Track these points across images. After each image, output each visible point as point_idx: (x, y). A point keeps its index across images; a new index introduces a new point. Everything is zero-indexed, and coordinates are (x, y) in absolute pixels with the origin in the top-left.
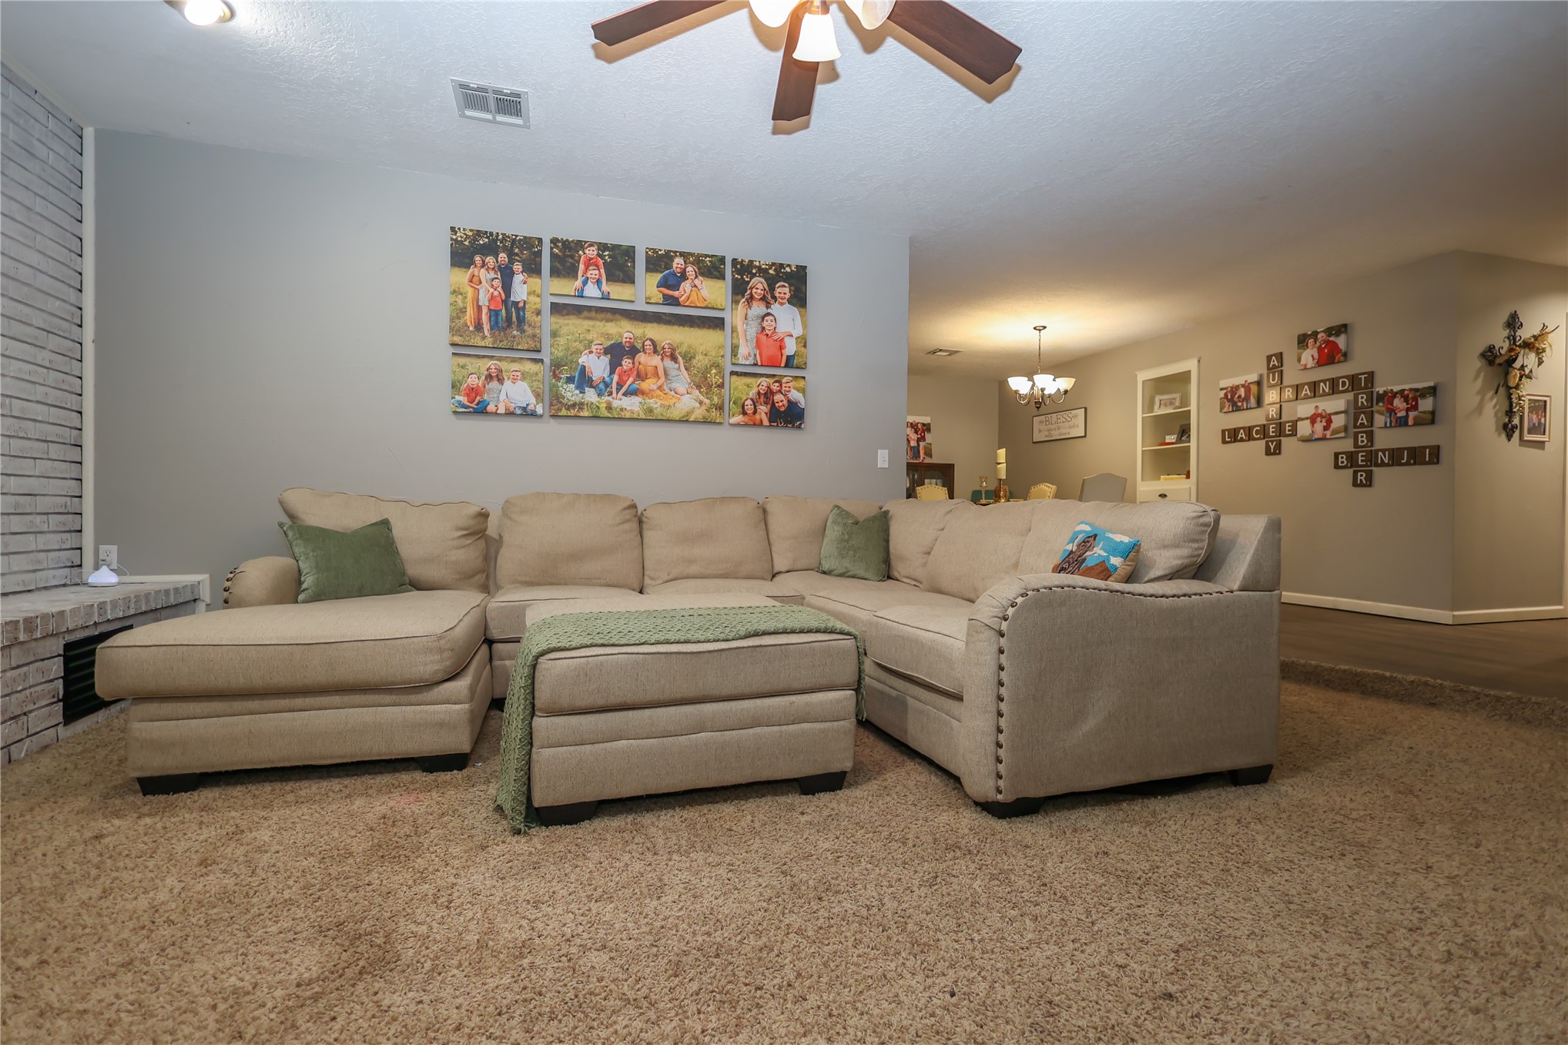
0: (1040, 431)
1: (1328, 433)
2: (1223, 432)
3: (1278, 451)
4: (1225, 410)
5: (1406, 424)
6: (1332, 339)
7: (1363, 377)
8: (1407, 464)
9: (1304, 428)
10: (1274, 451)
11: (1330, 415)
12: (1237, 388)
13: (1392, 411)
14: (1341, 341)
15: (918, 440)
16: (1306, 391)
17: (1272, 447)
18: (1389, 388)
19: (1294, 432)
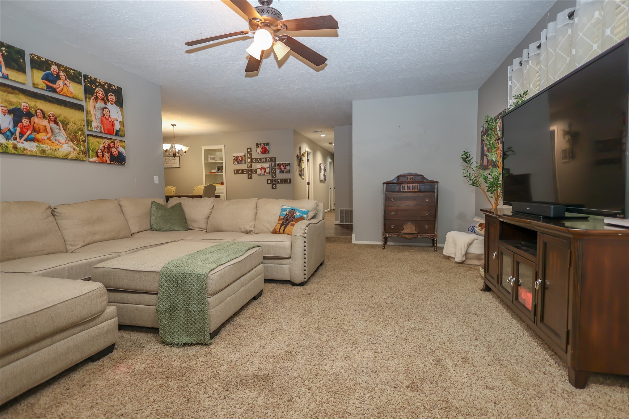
1: (265, 173)
2: (234, 170)
3: (251, 178)
4: (235, 163)
5: (284, 173)
6: (265, 146)
7: (273, 158)
8: (284, 183)
10: (250, 177)
11: (266, 168)
12: (238, 157)
13: (281, 169)
14: (267, 147)
16: (259, 160)
18: (280, 162)
19: (256, 173)
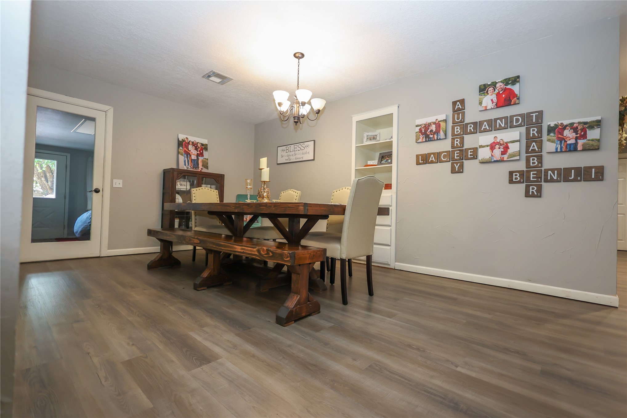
0: (282, 157)
1: (505, 157)
2: (417, 156)
3: (461, 170)
4: (420, 140)
5: (575, 150)
6: (509, 87)
7: (534, 115)
8: (575, 180)
9: (484, 153)
10: (457, 170)
11: (507, 143)
12: (429, 125)
13: (562, 140)
14: (516, 88)
15: (198, 155)
16: (485, 126)
17: (457, 167)
18: (560, 122)
19: (475, 156)
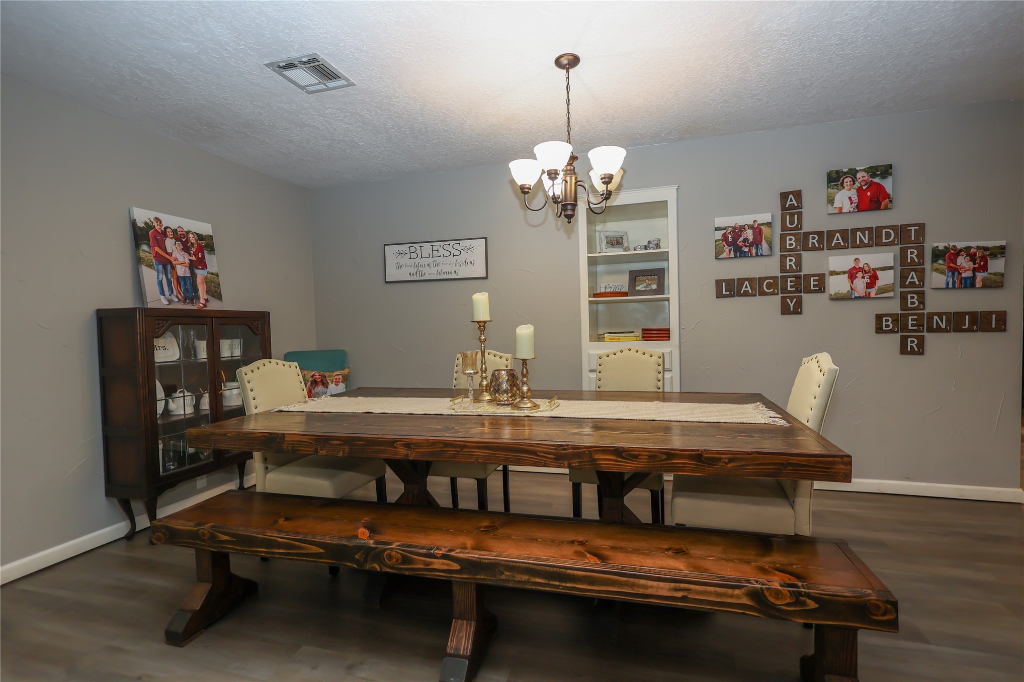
0: (399, 267)
1: (873, 292)
2: (718, 283)
3: (798, 310)
4: (724, 255)
5: (973, 285)
6: (877, 180)
7: (913, 229)
8: (970, 330)
9: (838, 285)
10: (792, 309)
11: (874, 270)
12: (742, 229)
13: (955, 271)
14: (888, 184)
15: (192, 266)
16: (838, 239)
17: (792, 305)
18: (952, 244)
19: (821, 288)
